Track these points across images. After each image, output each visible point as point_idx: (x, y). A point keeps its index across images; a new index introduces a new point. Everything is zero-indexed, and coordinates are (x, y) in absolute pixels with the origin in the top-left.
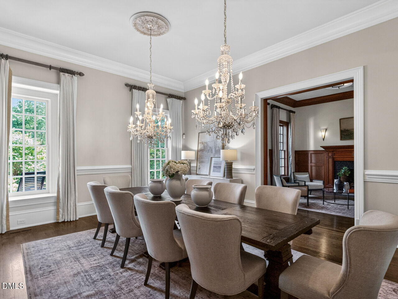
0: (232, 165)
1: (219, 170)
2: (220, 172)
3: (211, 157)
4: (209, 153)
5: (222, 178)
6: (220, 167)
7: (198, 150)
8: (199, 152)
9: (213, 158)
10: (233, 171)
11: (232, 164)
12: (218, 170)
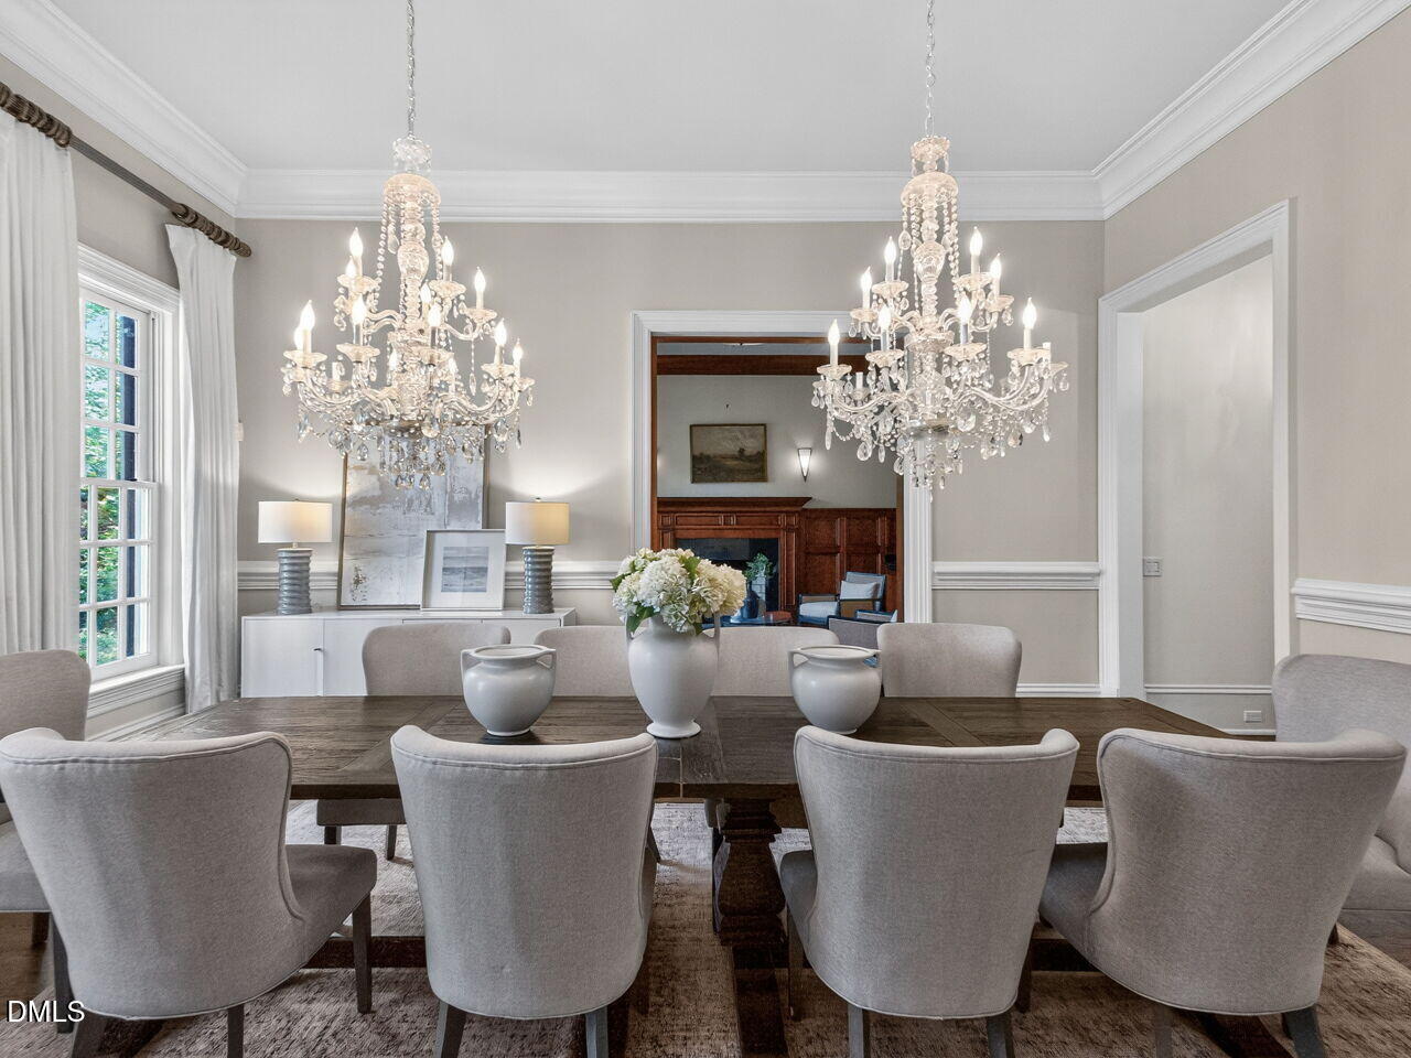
0: (549, 563)
1: (481, 583)
2: (484, 591)
3: (430, 533)
4: (413, 515)
5: (500, 614)
6: (483, 571)
7: (344, 500)
8: (348, 510)
9: (438, 536)
10: (554, 585)
11: (550, 556)
12: (470, 582)
